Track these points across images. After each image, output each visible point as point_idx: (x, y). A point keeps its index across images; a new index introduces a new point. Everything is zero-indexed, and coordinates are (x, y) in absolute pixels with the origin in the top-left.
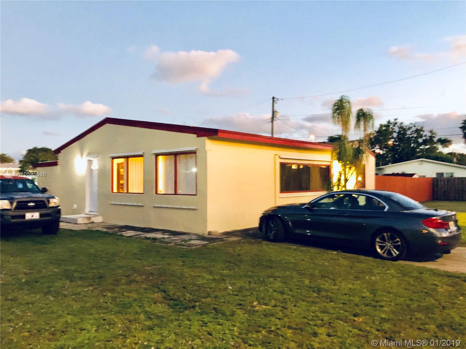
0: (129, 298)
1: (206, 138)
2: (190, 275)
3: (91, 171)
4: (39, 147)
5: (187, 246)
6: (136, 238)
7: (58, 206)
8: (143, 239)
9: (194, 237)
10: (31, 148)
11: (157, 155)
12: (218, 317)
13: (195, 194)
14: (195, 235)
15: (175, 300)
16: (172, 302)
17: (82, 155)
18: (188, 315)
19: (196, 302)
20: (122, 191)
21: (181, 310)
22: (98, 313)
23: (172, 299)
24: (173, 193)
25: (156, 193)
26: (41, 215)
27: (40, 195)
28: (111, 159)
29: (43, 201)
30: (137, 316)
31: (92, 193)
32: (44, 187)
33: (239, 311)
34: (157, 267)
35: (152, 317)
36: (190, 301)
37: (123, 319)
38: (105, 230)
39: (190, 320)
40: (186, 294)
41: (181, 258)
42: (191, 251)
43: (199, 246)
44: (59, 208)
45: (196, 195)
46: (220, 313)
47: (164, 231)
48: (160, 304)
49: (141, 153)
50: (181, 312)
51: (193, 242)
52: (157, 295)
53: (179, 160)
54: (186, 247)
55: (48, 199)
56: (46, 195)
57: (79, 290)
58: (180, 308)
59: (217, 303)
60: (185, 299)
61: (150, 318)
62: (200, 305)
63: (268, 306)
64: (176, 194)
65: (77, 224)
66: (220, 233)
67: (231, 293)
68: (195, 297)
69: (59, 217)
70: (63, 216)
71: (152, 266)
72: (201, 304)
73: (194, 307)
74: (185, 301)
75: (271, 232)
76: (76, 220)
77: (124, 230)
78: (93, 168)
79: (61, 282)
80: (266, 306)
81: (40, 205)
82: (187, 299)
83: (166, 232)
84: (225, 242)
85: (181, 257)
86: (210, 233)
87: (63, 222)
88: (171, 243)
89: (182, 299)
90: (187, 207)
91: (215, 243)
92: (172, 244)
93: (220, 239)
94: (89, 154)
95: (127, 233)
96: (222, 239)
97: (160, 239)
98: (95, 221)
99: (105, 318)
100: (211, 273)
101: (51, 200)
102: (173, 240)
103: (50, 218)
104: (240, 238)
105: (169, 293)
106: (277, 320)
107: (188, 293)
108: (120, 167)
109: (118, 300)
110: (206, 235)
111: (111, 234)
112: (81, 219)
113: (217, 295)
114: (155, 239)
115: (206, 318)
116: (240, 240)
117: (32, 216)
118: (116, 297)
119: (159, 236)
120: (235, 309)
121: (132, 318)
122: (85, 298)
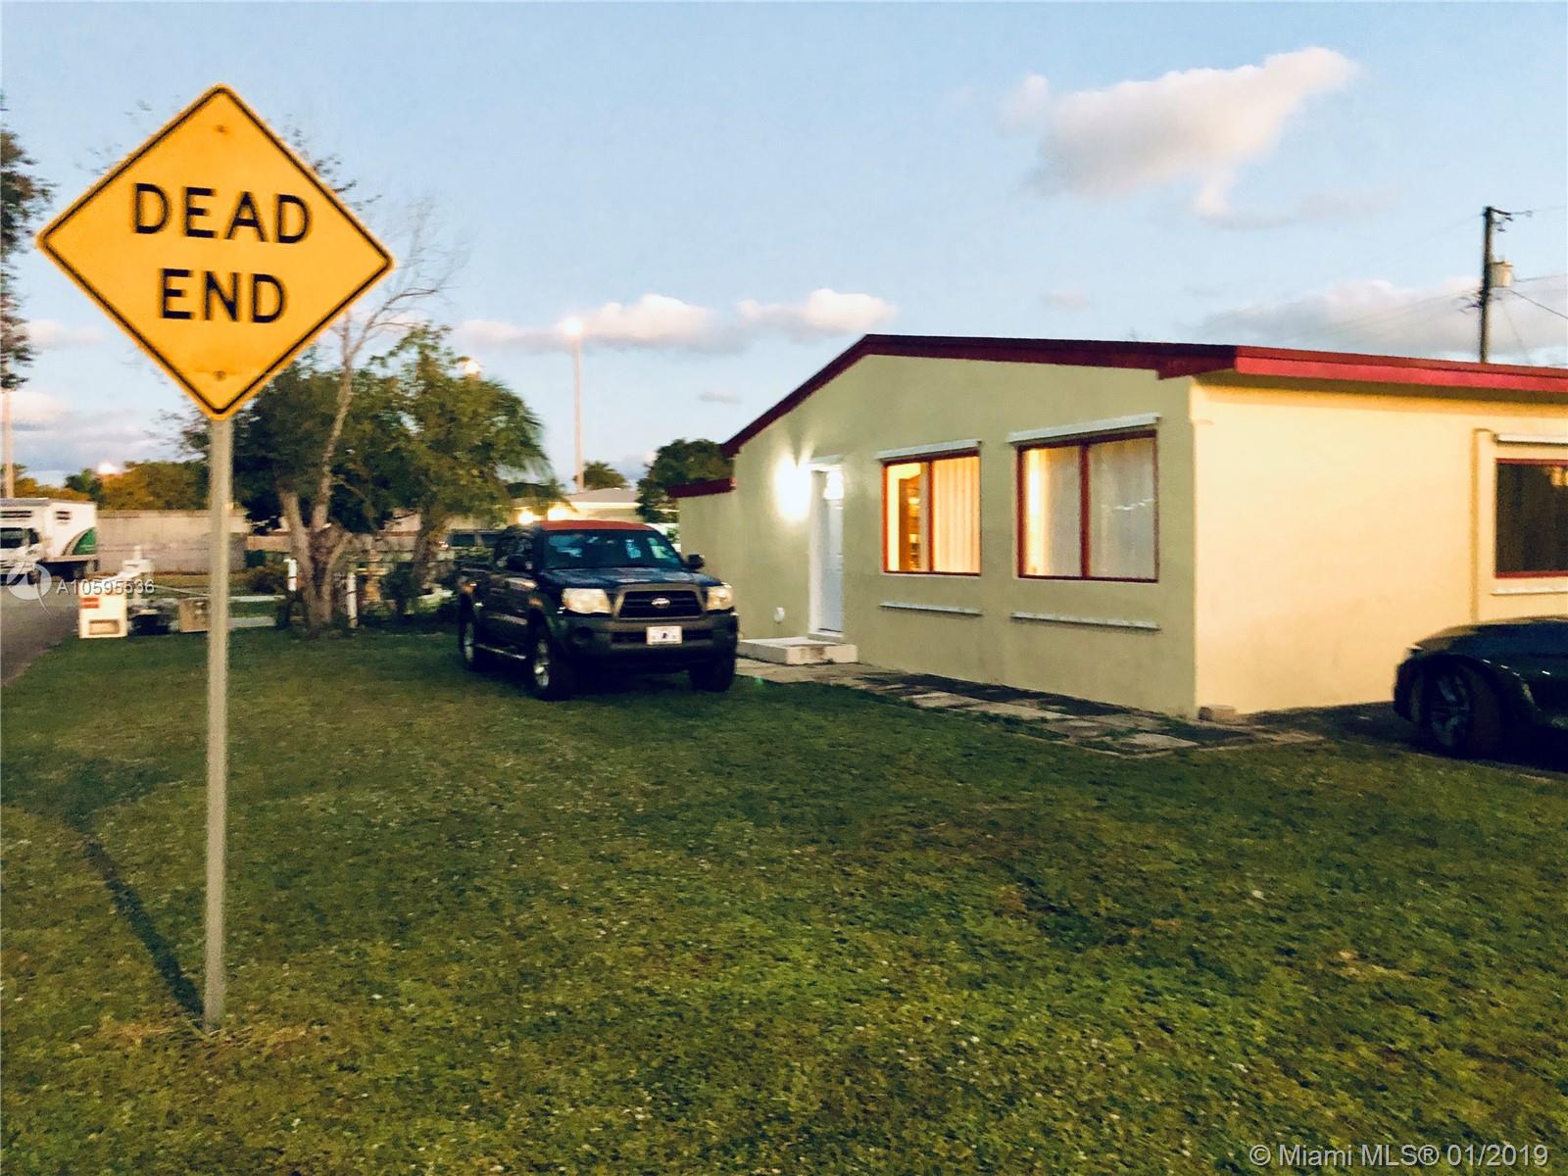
0: (917, 887)
1: (1190, 379)
2: (1120, 841)
3: (823, 505)
4: (689, 440)
5: (1118, 751)
6: (957, 714)
7: (732, 609)
8: (977, 719)
9: (1147, 723)
10: (668, 443)
11: (1022, 448)
12: (1202, 979)
13: (1152, 578)
14: (1151, 718)
15: (1064, 913)
16: (1050, 918)
17: (797, 454)
18: (1098, 962)
19: (1132, 926)
20: (914, 569)
21: (1079, 945)
22: (828, 921)
23: (1053, 909)
24: (1077, 573)
25: (1021, 575)
26: (686, 634)
27: (684, 576)
28: (880, 466)
29: (691, 594)
30: (936, 944)
31: (826, 575)
32: (694, 553)
33: (1279, 972)
34: (1012, 807)
35: (984, 952)
36: (1111, 921)
37: (896, 947)
38: (863, 686)
39: (1105, 976)
40: (1101, 898)
41: (1095, 787)
42: (1136, 767)
43: (1164, 753)
44: (734, 614)
45: (1155, 581)
46: (1210, 968)
47: (1044, 699)
48: (1011, 917)
49: (971, 443)
50: (1078, 950)
51: (1140, 739)
52: (1007, 891)
53: (1098, 461)
54: (1116, 754)
55: (705, 585)
56: (698, 577)
57: (779, 850)
58: (1076, 939)
59: (1204, 938)
60: (1097, 914)
61: (975, 953)
62: (1144, 937)
63: (1395, 968)
64: (1085, 576)
65: (784, 664)
66: (1243, 717)
67: (1259, 910)
68: (1128, 912)
69: (735, 642)
70: (745, 639)
71: (994, 802)
72: (1147, 932)
73: (1122, 940)
74: (1094, 919)
75: (1443, 721)
76: (783, 652)
77: (919, 688)
78: (828, 494)
79: (734, 822)
80: (1386, 967)
81: (685, 605)
82: (1103, 912)
83: (1049, 703)
84: (1261, 746)
85: (1094, 783)
86: (1205, 714)
87: (746, 657)
88: (1067, 737)
89: (1085, 911)
90: (1125, 623)
91: (1221, 748)
92: (1071, 739)
93: (1240, 734)
94: (817, 454)
95: (930, 698)
96: (1248, 735)
97: (1031, 721)
98: (837, 659)
99: (845, 937)
100: (1194, 841)
101: (714, 592)
102: (1076, 728)
103: (708, 643)
104: (1321, 738)
105: (1044, 889)
106: (1426, 1019)
107: (1107, 895)
108: (909, 491)
109: (885, 890)
110: (1192, 719)
111: (880, 699)
112: (796, 651)
113: (1205, 912)
114: (1012, 722)
115: (1158, 978)
116: (1319, 743)
117: (664, 634)
118: (881, 883)
119: (1027, 712)
120: (1266, 963)
121: (921, 945)
122: (794, 876)
